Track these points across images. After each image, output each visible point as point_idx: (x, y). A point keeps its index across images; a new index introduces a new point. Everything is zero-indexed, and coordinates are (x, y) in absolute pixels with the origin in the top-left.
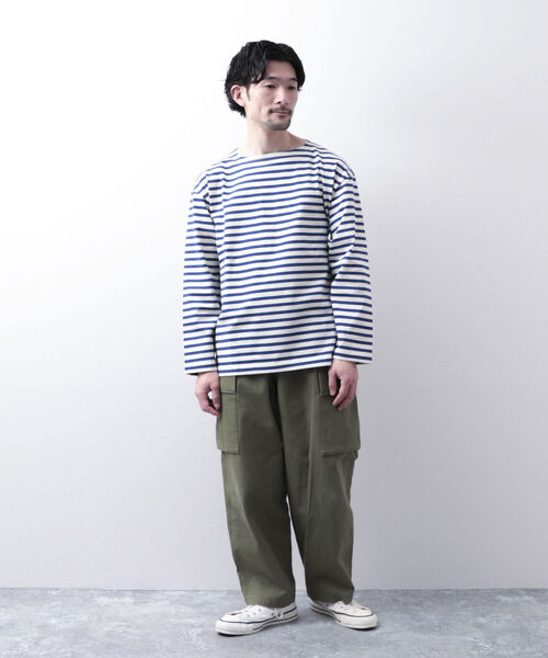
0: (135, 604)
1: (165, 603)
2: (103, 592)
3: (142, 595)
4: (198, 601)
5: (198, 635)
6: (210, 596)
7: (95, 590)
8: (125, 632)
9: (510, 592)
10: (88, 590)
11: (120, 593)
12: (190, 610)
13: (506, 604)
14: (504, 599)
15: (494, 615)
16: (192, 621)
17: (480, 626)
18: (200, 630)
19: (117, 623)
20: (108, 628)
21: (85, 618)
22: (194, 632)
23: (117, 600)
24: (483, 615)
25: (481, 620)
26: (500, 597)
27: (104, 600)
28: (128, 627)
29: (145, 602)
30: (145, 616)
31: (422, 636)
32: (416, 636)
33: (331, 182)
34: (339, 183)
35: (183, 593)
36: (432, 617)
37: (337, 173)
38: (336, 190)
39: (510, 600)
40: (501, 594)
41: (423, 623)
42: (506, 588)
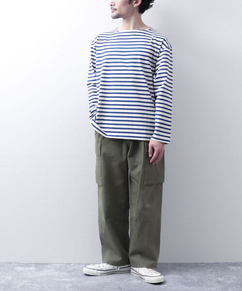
0: (36, 271)
1: (53, 270)
2: (20, 265)
3: (40, 266)
4: (70, 269)
5: (70, 287)
6: (76, 267)
7: (16, 263)
8: (31, 286)
9: (235, 264)
10: (11, 263)
11: (28, 265)
12: (65, 274)
13: (233, 270)
14: (232, 268)
15: (226, 276)
16: (67, 280)
17: (219, 282)
18: (71, 285)
19: (27, 281)
20: (22, 284)
21: (10, 278)
22: (68, 286)
23: (27, 268)
24: (221, 277)
25: (220, 279)
26: (230, 267)
27: (19, 269)
28: (32, 283)
29: (42, 270)
30: (42, 277)
31: (189, 288)
32: (185, 287)
33: (159, 47)
34: (163, 49)
35: (62, 265)
36: (193, 277)
37: (163, 43)
38: (161, 52)
39: (234, 268)
40: (230, 265)
41: (190, 281)
42: (233, 262)
